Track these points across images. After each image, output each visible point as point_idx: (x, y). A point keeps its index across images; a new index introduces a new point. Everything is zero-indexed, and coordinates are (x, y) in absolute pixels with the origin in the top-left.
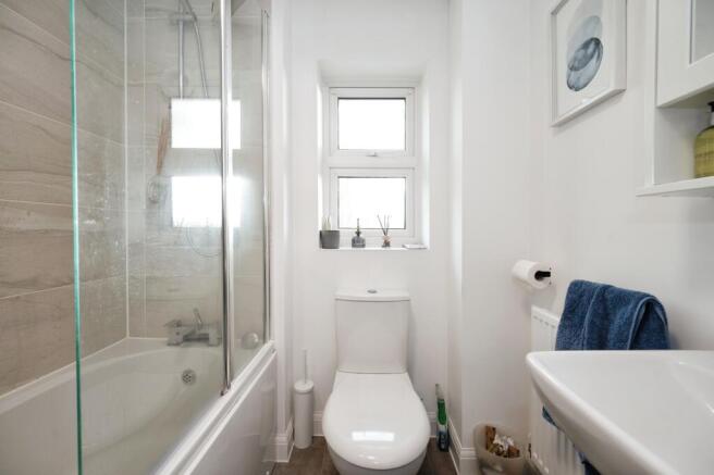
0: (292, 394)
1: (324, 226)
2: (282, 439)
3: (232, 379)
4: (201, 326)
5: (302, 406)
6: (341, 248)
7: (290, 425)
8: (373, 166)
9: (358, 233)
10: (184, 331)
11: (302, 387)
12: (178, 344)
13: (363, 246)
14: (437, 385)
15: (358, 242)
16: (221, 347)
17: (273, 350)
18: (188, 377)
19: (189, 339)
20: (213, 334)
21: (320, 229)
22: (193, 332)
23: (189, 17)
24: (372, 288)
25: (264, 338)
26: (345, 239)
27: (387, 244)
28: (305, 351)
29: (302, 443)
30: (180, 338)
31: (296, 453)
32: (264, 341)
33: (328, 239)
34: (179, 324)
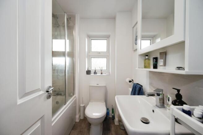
0: (80, 107)
1: (88, 69)
2: (77, 116)
3: (67, 102)
4: (60, 92)
5: (82, 109)
6: (91, 74)
7: (79, 113)
8: (99, 55)
9: (95, 71)
10: (56, 93)
11: (82, 105)
12: (55, 95)
13: (96, 74)
14: (112, 105)
15: (95, 73)
16: (65, 96)
17: (75, 97)
18: (57, 103)
19: (58, 94)
20: (63, 94)
21: (87, 70)
22: (58, 93)
23: (58, 25)
24: (98, 83)
25: (73, 95)
26: (92, 72)
27: (102, 74)
28: (83, 98)
29: (82, 118)
30: (56, 94)
31: (80, 120)
32: (74, 95)
33: (88, 72)
34: (55, 91)
